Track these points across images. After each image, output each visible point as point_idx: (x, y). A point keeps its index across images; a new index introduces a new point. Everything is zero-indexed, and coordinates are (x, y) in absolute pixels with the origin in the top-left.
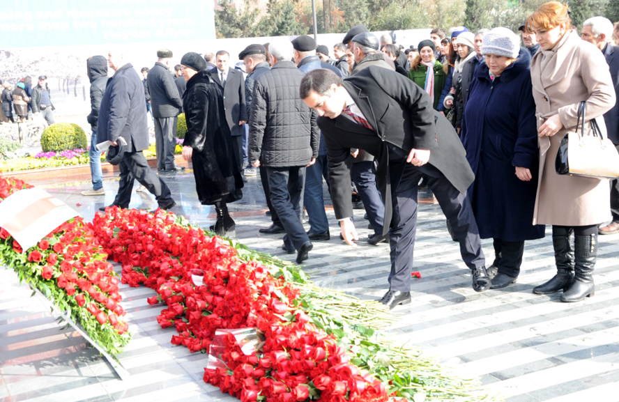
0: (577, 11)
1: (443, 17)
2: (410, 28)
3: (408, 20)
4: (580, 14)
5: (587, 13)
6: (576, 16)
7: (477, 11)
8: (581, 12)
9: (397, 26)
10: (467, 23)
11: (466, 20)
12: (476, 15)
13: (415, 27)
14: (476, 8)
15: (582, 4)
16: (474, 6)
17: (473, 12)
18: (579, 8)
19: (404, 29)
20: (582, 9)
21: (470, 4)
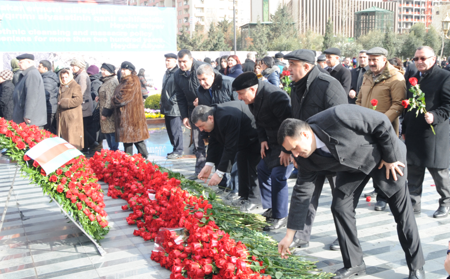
1: (310, 45)
3: (290, 46)
7: (330, 43)
8: (389, 47)
9: (283, 49)
11: (323, 48)
12: (329, 45)
14: (329, 41)
15: (389, 43)
16: (328, 40)
17: (327, 43)
18: (387, 45)
19: (287, 51)
21: (326, 39)
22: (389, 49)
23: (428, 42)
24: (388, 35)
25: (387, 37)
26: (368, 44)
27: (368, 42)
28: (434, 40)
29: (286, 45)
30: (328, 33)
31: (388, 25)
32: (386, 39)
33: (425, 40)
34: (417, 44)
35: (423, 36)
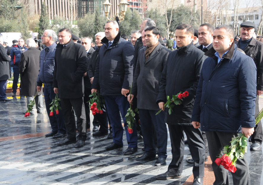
0: (97, 27)
1: (26, 27)
2: (11, 32)
3: (10, 27)
4: (98, 29)
5: (101, 29)
6: (96, 30)
7: (45, 25)
8: (98, 28)
9: (4, 30)
10: (40, 31)
11: (40, 29)
12: (45, 27)
13: (14, 31)
14: (44, 23)
15: (99, 24)
16: (43, 22)
17: (43, 25)
18: (97, 26)
19: (8, 32)
20: (99, 27)
21: (41, 21)
22: (99, 29)
23: (133, 24)
24: (98, 18)
25: (96, 19)
26: (84, 26)
27: (84, 24)
28: (137, 22)
29: (6, 27)
30: (43, 16)
31: (97, 9)
32: (96, 22)
33: (131, 23)
34: (125, 26)
35: (129, 19)
